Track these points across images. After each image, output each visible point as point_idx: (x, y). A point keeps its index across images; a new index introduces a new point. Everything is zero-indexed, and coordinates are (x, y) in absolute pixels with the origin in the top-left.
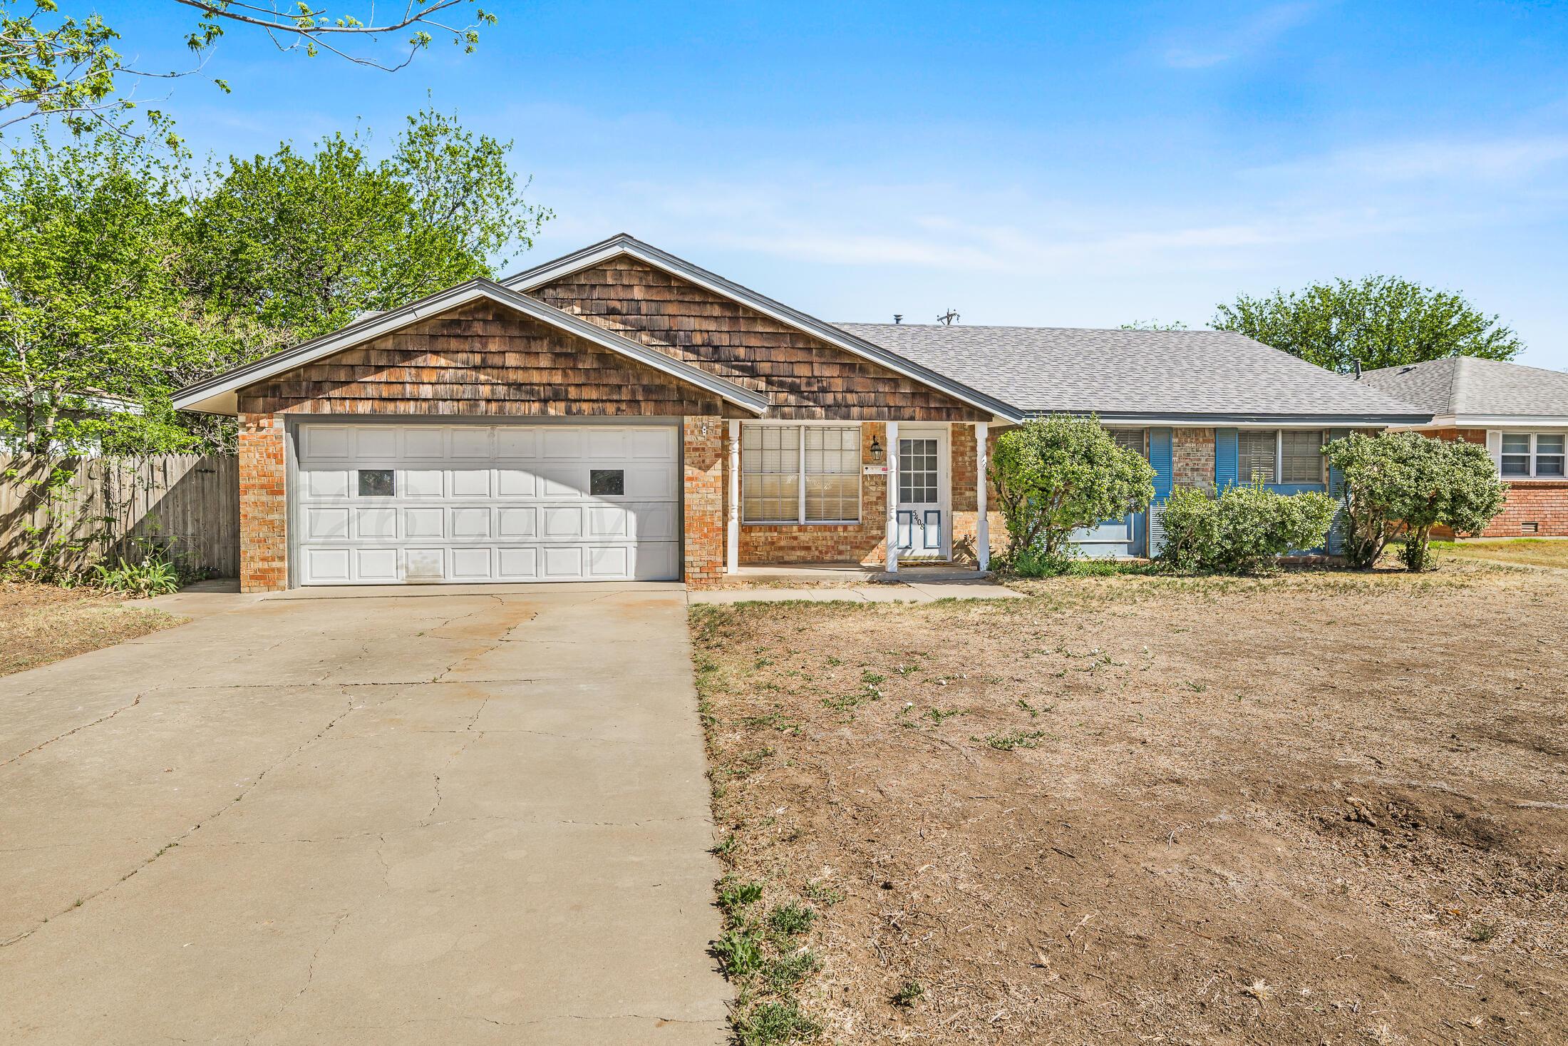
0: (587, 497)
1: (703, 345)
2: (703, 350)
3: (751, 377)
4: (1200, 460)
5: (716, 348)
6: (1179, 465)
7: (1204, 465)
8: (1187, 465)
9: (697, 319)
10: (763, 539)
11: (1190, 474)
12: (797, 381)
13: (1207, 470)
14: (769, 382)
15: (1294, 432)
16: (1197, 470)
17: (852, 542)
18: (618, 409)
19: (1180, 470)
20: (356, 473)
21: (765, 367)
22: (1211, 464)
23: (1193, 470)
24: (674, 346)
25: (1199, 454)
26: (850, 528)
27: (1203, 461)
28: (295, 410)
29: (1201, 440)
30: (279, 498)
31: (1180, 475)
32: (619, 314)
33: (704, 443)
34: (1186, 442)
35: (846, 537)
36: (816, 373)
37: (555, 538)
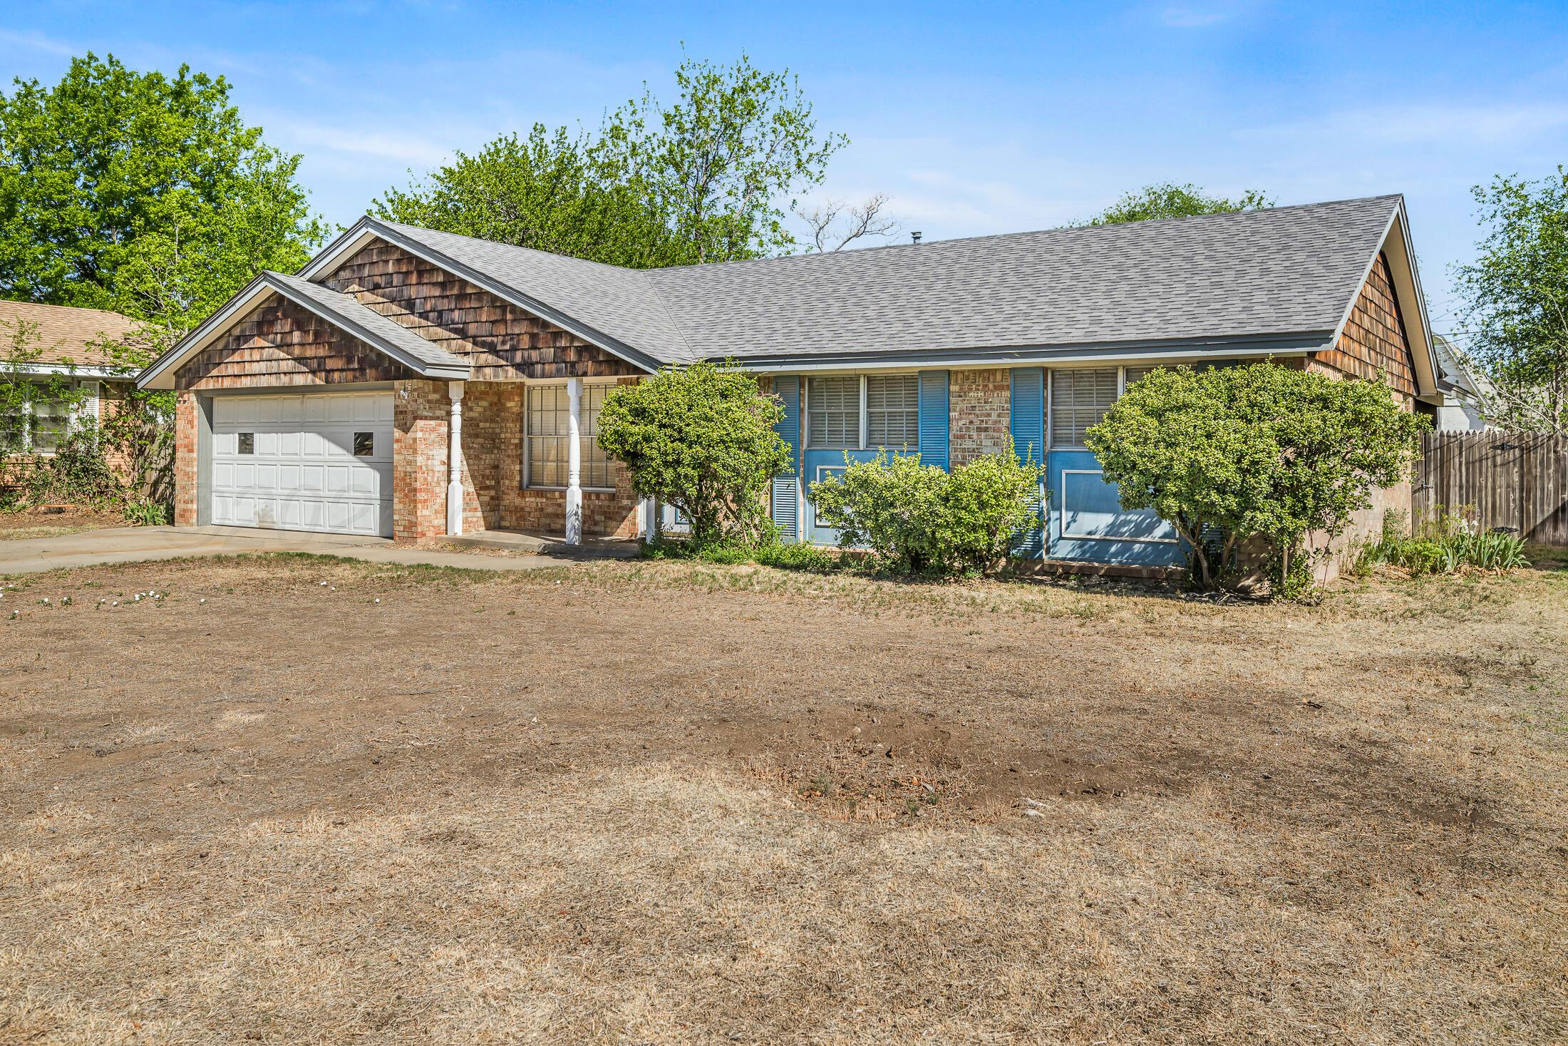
0: (351, 457)
1: (431, 311)
2: (431, 315)
3: (462, 339)
4: (989, 415)
5: (440, 313)
6: (960, 423)
7: (995, 422)
8: (971, 422)
9: (429, 286)
10: (534, 505)
11: (975, 435)
12: (495, 339)
13: (999, 430)
14: (475, 343)
15: (1146, 368)
16: (986, 430)
17: (605, 512)
19: (961, 430)
20: (237, 435)
21: (472, 329)
22: (1006, 421)
23: (979, 429)
24: (413, 313)
25: (988, 407)
26: (602, 497)
27: (994, 417)
28: (203, 385)
29: (991, 386)
30: (191, 455)
31: (962, 437)
32: (380, 288)
33: (406, 406)
34: (970, 390)
35: (600, 506)
36: (509, 331)
37: (334, 494)
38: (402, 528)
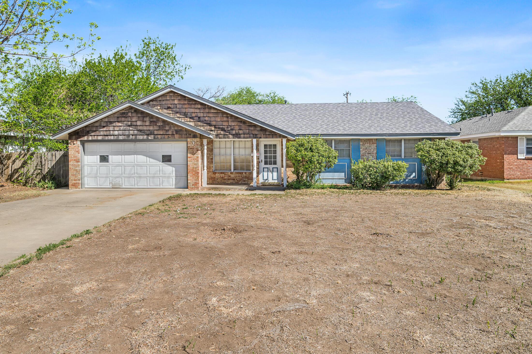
0: (161, 163)
1: (195, 117)
2: (195, 118)
3: (210, 126)
5: (199, 117)
6: (363, 152)
7: (372, 152)
8: (366, 152)
9: (194, 109)
10: (220, 176)
11: (367, 155)
12: (224, 127)
13: (374, 154)
14: (215, 128)
15: (409, 140)
16: (370, 153)
17: (248, 178)
18: (168, 137)
19: (363, 153)
20: (99, 157)
21: (214, 123)
22: (375, 151)
23: (368, 153)
24: (187, 117)
25: (370, 148)
26: (247, 173)
27: (372, 150)
28: (82, 139)
29: (371, 143)
30: (79, 163)
31: (364, 155)
32: (171, 108)
33: (193, 147)
34: (366, 144)
35: (246, 176)
36: (230, 124)
37: (152, 175)
38: (192, 185)
